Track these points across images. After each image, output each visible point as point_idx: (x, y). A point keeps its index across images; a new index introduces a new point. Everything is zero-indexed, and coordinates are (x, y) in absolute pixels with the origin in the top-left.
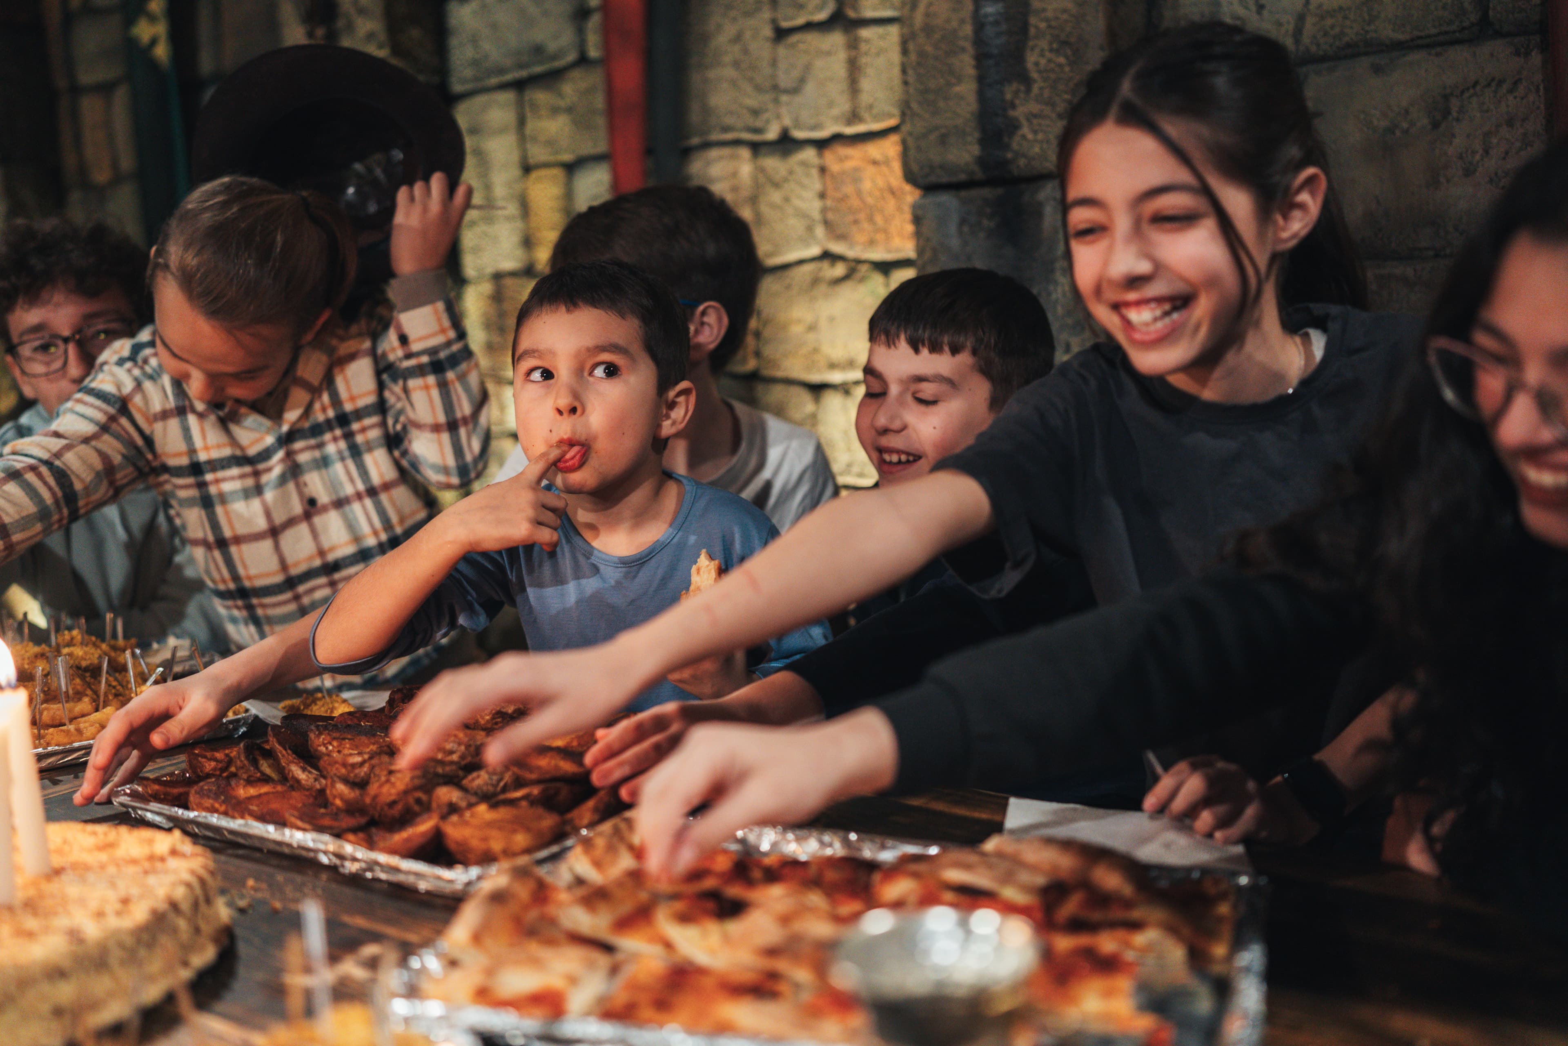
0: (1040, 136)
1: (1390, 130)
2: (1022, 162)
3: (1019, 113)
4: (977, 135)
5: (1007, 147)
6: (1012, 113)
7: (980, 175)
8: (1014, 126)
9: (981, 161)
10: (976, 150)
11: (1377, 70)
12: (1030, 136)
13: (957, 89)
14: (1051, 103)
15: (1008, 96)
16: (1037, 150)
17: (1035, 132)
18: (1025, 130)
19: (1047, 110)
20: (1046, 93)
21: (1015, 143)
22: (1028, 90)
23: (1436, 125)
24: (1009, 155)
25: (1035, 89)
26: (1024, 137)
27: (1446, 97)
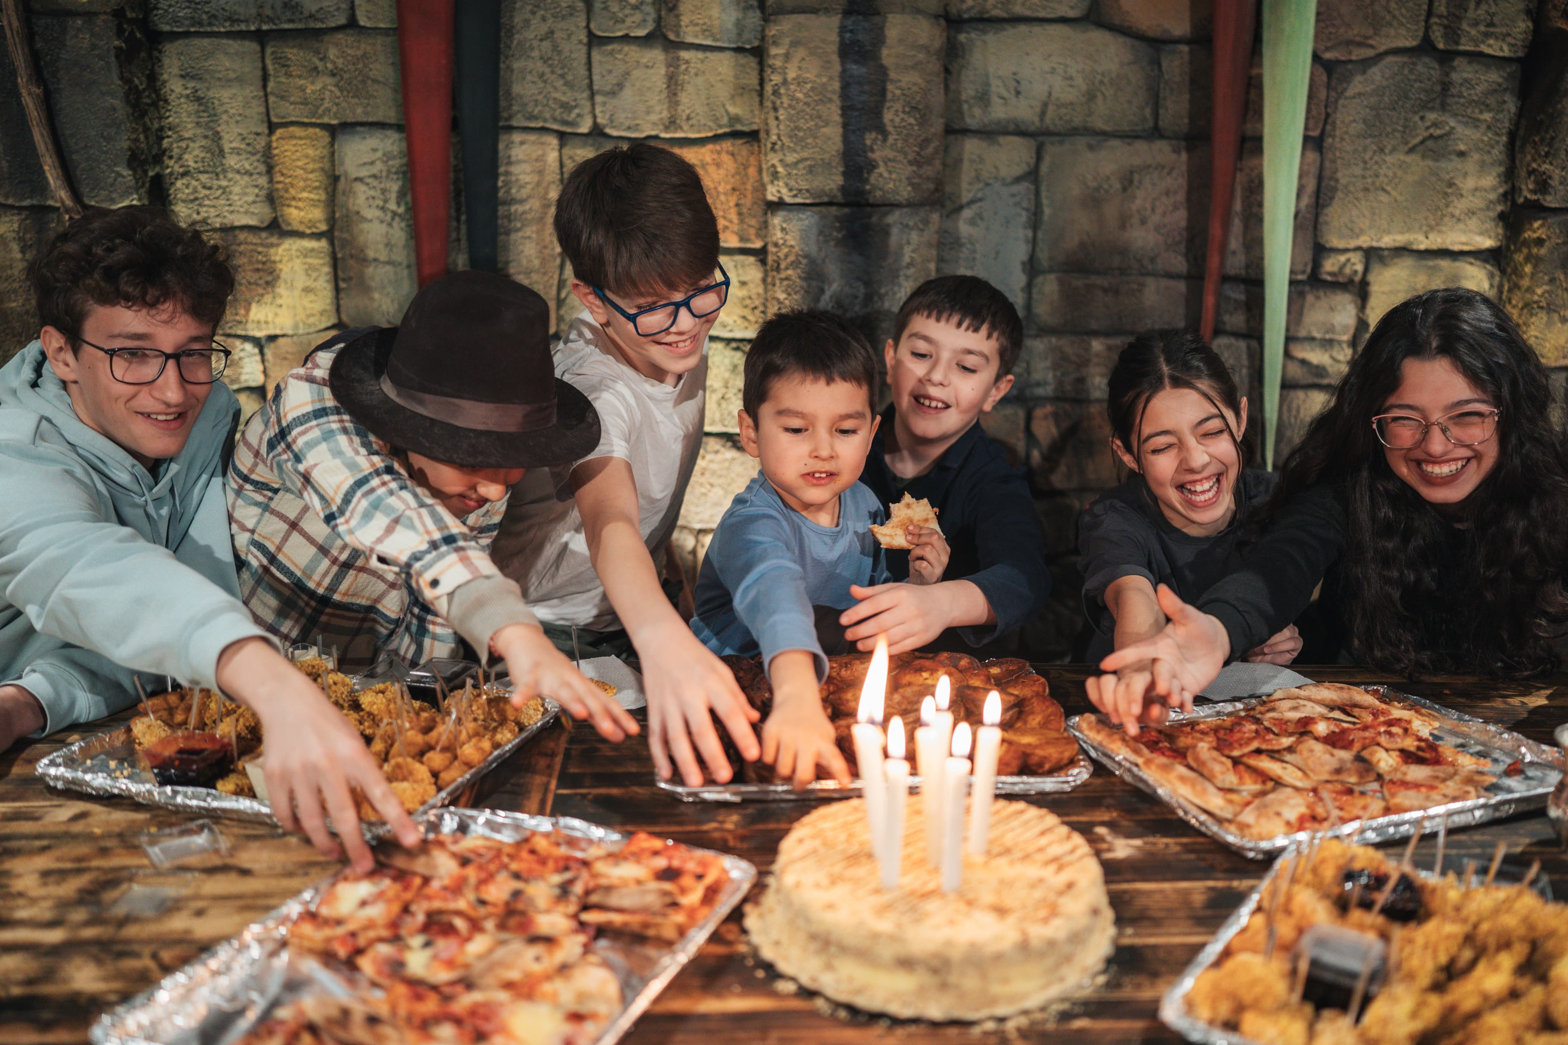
0: (894, 176)
1: (1097, 189)
2: (878, 194)
3: (877, 155)
4: (841, 169)
5: (867, 181)
6: (870, 155)
7: (840, 198)
8: (872, 166)
9: (843, 189)
10: (839, 180)
11: (1091, 148)
12: (886, 175)
13: (824, 130)
14: (901, 151)
15: (868, 142)
16: (891, 185)
17: (890, 172)
18: (882, 169)
19: (900, 157)
20: (899, 144)
21: (873, 179)
22: (885, 140)
23: (1125, 189)
24: (868, 187)
25: (891, 139)
26: (881, 175)
27: (1131, 172)
